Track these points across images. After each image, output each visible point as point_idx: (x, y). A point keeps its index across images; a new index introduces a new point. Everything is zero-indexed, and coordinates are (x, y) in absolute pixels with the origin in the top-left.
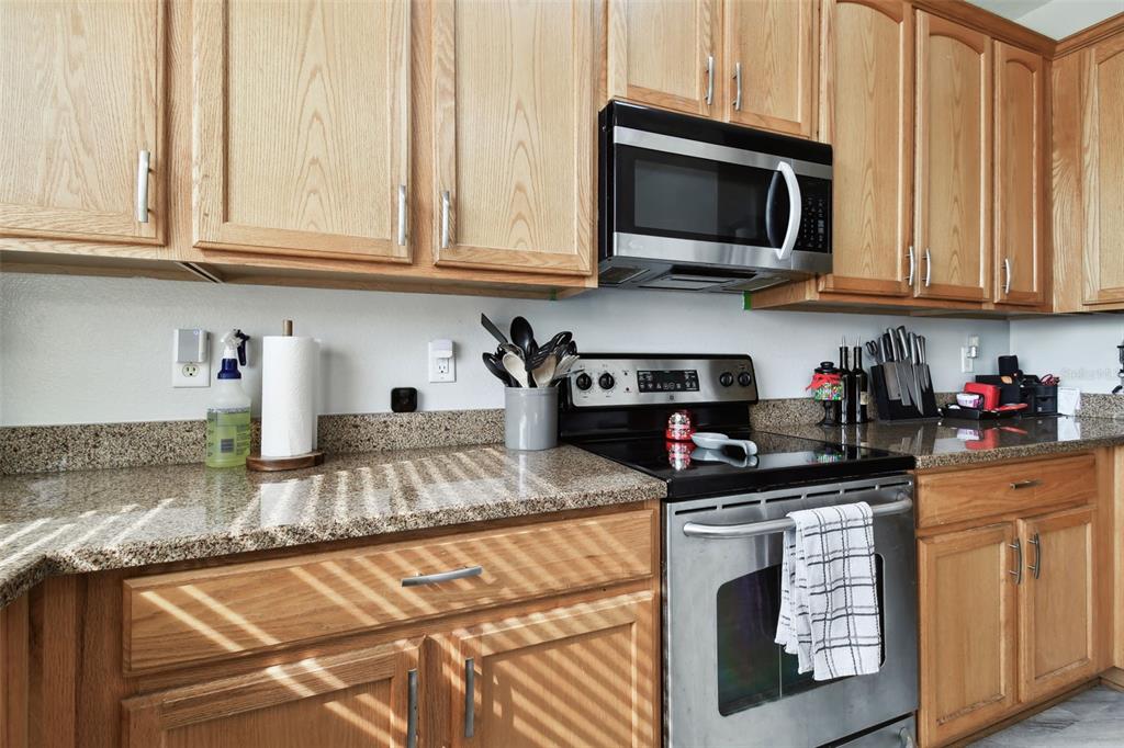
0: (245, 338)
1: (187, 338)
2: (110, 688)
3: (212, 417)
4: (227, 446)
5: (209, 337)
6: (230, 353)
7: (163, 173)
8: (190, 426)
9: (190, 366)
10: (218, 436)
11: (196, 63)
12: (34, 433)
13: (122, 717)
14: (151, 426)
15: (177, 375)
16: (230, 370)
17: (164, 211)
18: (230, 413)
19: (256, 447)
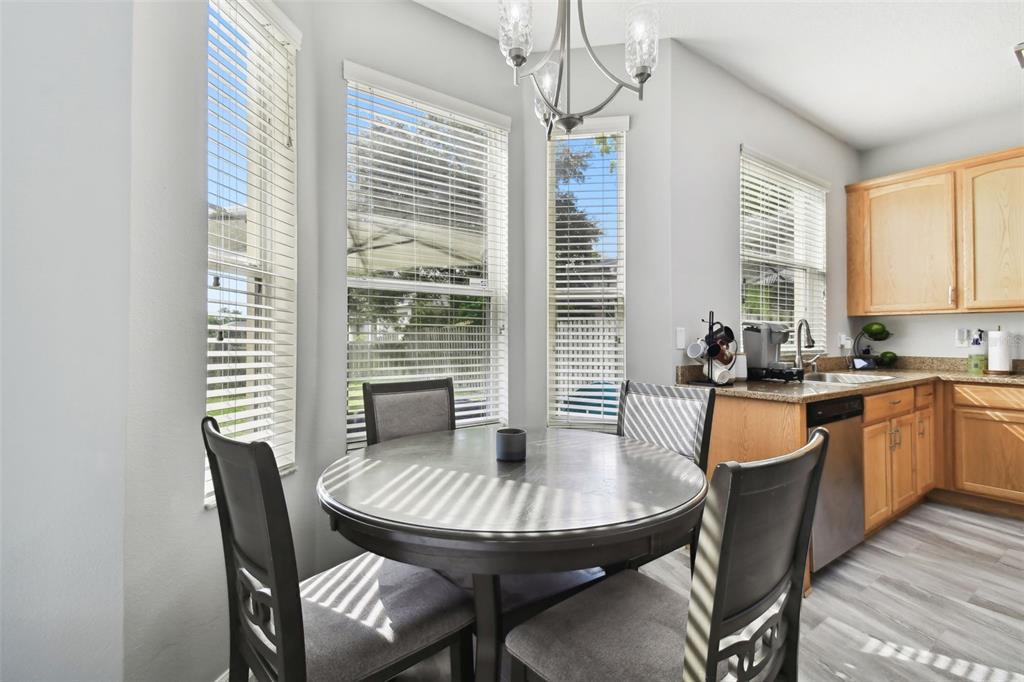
0: (982, 331)
1: (961, 332)
2: (951, 407)
3: (971, 357)
4: (976, 366)
5: (968, 332)
6: (977, 337)
7: (956, 291)
8: (962, 360)
9: (962, 340)
10: (973, 363)
11: (965, 260)
12: (915, 358)
13: (953, 412)
14: (949, 359)
15: (958, 343)
16: (976, 342)
17: (956, 300)
18: (977, 355)
19: (987, 367)
